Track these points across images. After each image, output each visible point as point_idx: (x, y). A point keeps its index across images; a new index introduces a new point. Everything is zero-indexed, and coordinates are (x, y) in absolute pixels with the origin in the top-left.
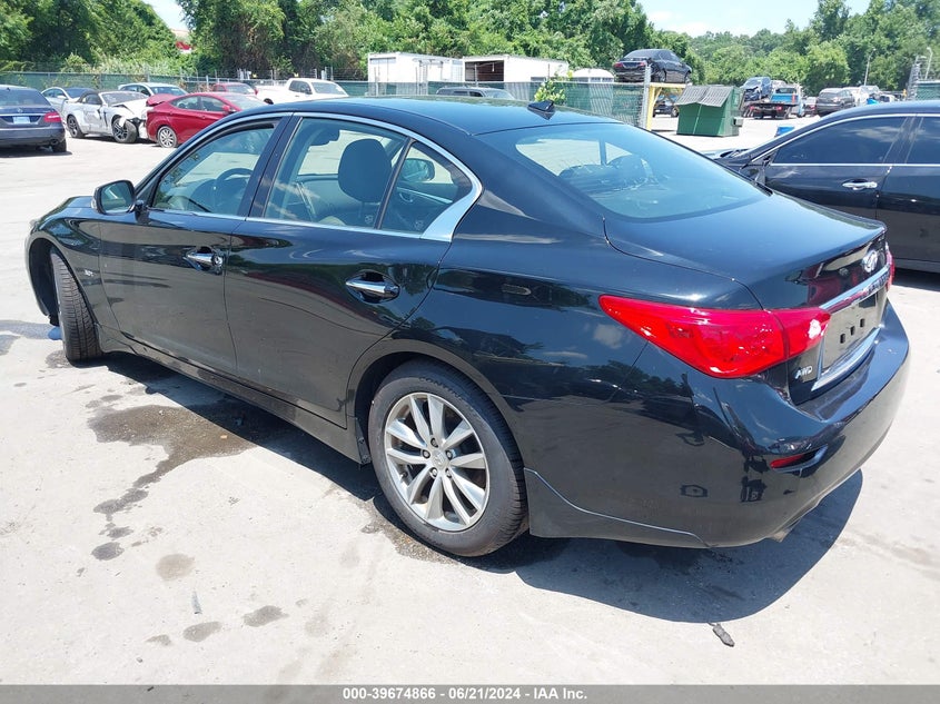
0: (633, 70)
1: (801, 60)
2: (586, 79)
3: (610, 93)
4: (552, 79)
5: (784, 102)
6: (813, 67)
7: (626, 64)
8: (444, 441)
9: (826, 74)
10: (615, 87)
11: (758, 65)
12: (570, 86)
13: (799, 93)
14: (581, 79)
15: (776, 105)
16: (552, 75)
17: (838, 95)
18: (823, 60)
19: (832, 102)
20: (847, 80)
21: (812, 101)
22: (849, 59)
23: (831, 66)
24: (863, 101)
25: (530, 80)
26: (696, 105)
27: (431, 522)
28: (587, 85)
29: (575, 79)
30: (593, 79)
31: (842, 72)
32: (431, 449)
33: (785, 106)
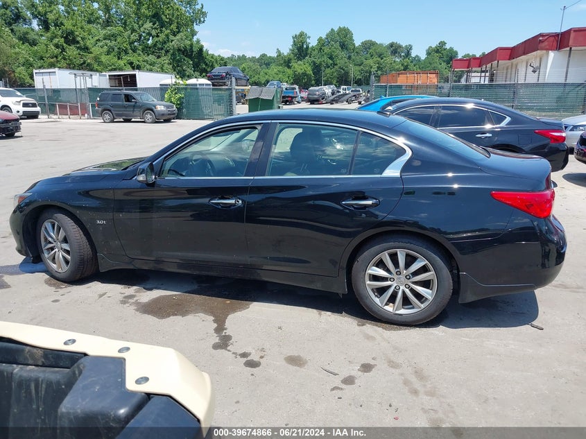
0: (219, 79)
1: (289, 71)
2: (196, 85)
3: (211, 92)
4: (174, 85)
5: (291, 95)
6: (295, 75)
7: (214, 75)
8: (405, 271)
9: (303, 78)
10: (213, 89)
11: (266, 74)
12: (186, 89)
13: (297, 90)
14: (192, 85)
15: (288, 97)
16: (173, 83)
17: (318, 91)
18: (301, 72)
19: (315, 95)
20: (313, 82)
21: (304, 94)
22: (313, 70)
23: (305, 74)
24: (330, 94)
25: (159, 86)
26: (257, 99)
27: (397, 312)
28: (197, 89)
29: (189, 85)
30: (200, 85)
31: (310, 78)
32: (395, 277)
33: (292, 98)
